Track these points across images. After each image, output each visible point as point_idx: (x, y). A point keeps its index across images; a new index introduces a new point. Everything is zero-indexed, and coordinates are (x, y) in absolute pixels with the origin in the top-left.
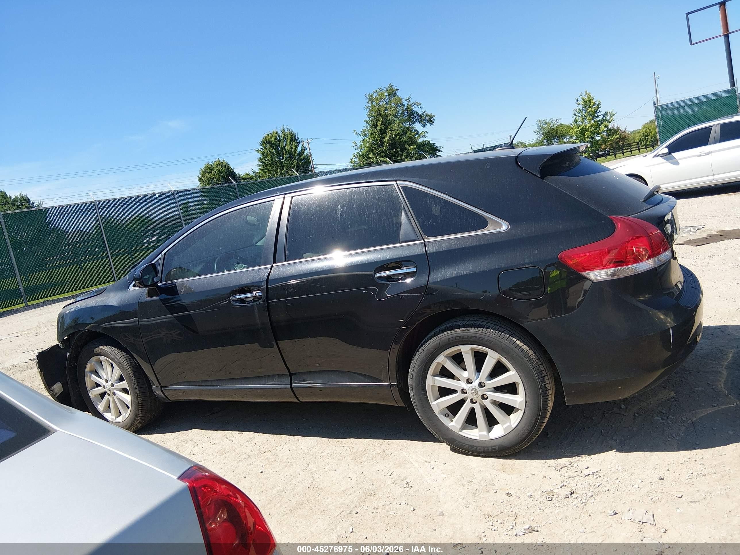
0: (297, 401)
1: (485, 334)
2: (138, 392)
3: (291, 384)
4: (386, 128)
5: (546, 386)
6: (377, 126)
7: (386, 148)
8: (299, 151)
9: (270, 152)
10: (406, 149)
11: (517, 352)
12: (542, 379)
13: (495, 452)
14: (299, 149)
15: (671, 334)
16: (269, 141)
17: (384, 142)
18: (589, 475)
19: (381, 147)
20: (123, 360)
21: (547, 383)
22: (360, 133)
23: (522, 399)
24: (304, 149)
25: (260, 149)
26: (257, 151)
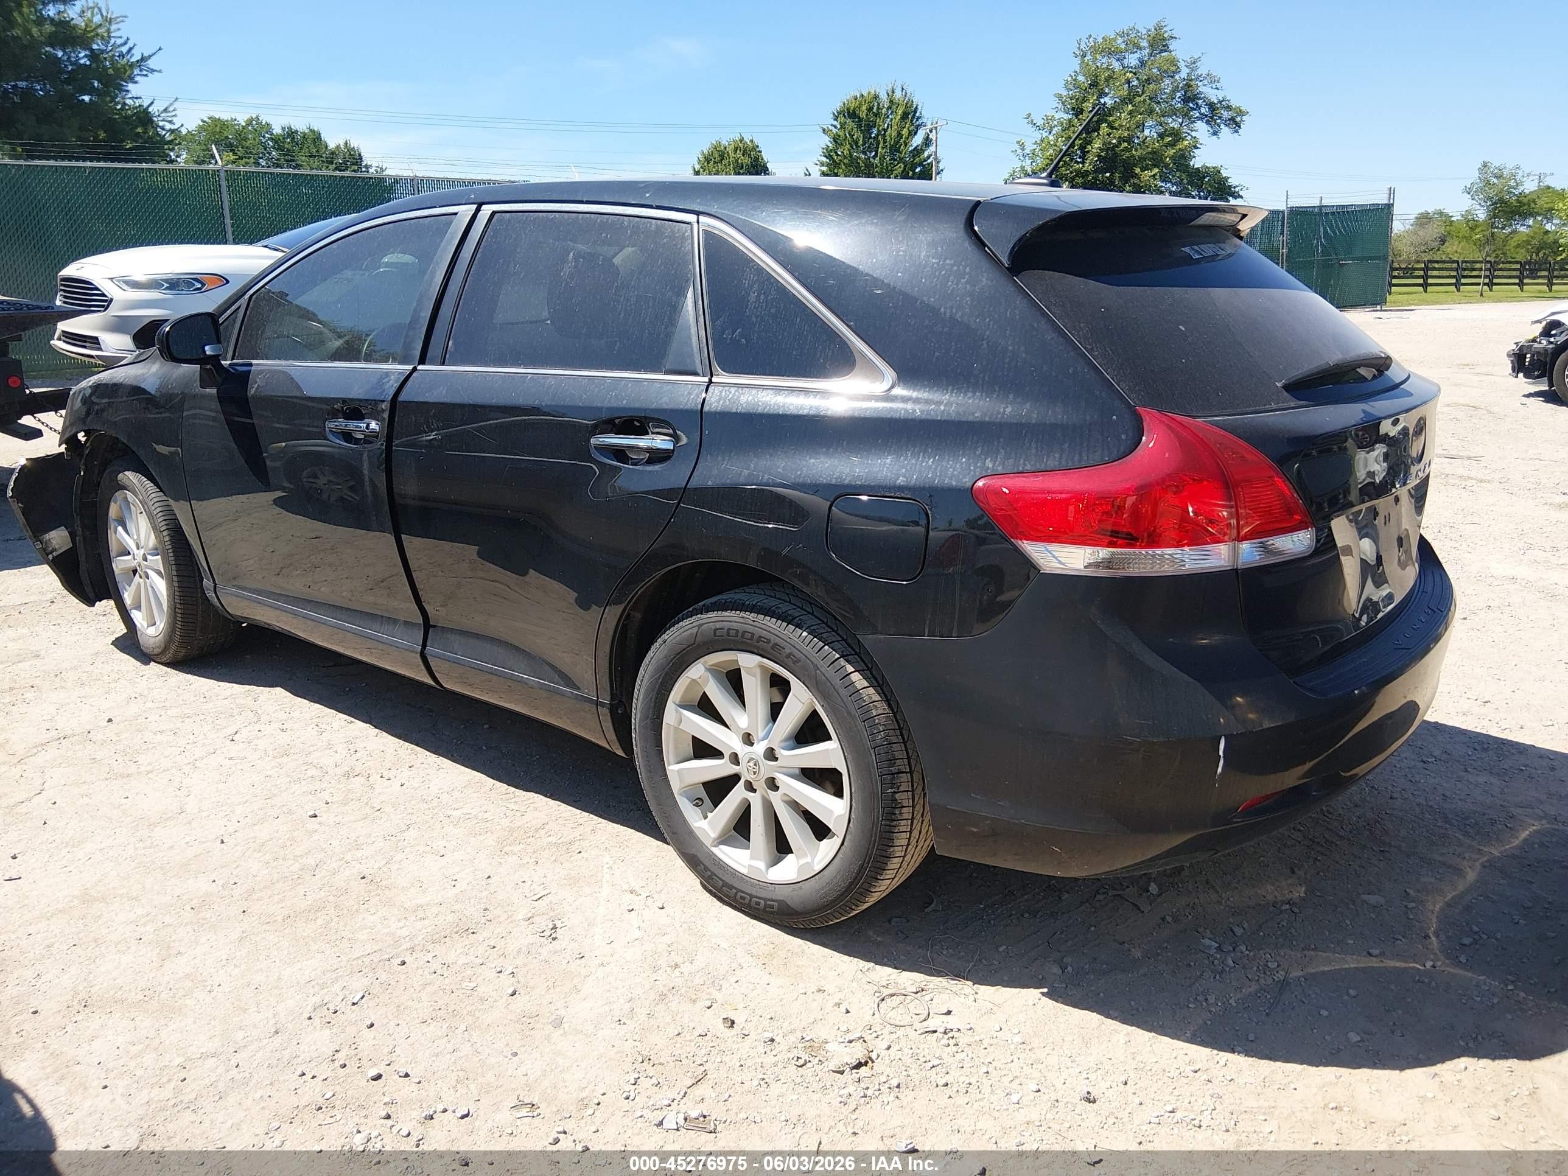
0: (429, 681)
1: (788, 640)
2: (176, 584)
3: (424, 646)
4: (1099, 122)
5: (897, 796)
6: (1081, 111)
7: (1088, 167)
8: (915, 145)
9: (852, 136)
10: (1137, 176)
11: (845, 699)
12: (889, 777)
13: (771, 913)
14: (917, 140)
15: (1221, 753)
16: (854, 111)
17: (1088, 152)
18: (935, 1032)
19: (1078, 163)
20: (159, 510)
21: (902, 789)
22: (1040, 122)
23: (843, 812)
24: (927, 142)
25: (831, 128)
26: (824, 130)
